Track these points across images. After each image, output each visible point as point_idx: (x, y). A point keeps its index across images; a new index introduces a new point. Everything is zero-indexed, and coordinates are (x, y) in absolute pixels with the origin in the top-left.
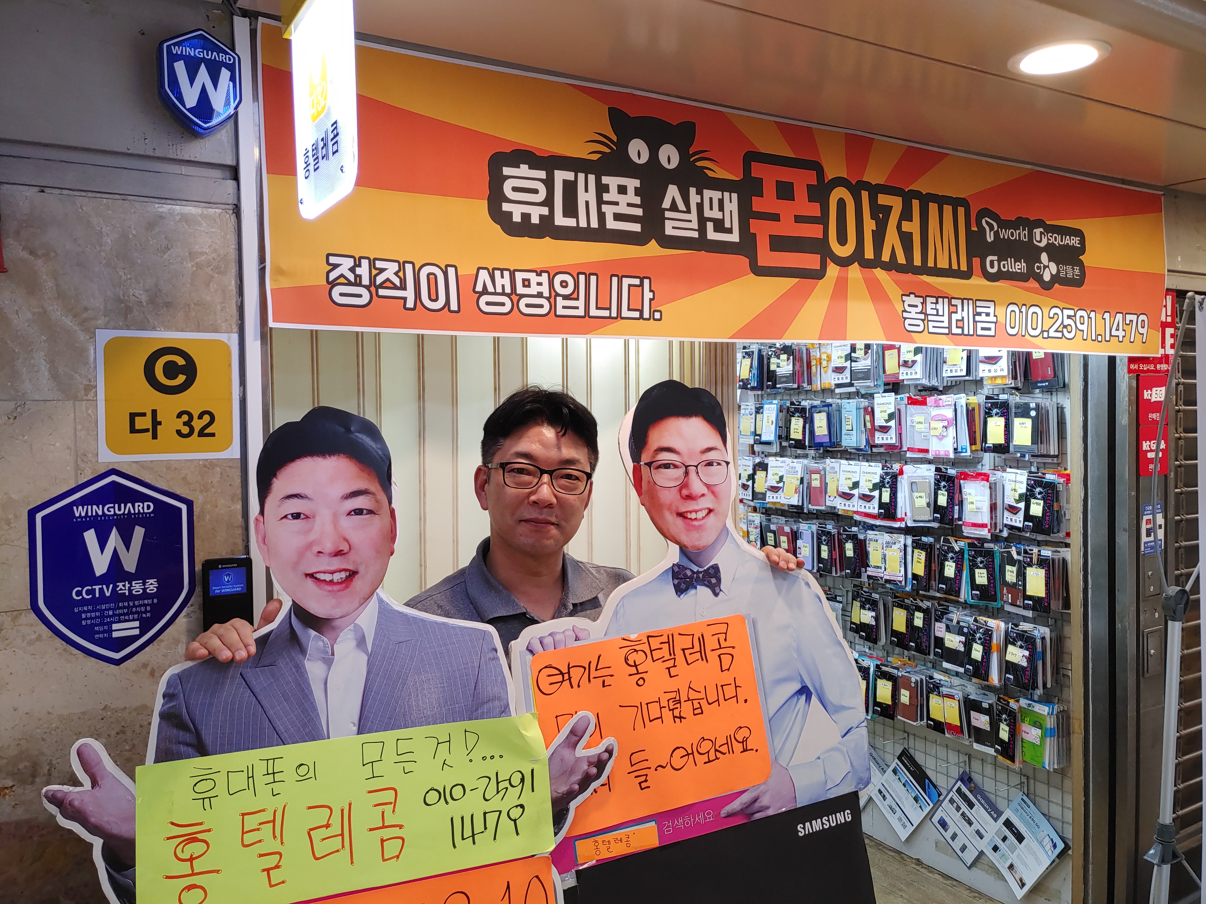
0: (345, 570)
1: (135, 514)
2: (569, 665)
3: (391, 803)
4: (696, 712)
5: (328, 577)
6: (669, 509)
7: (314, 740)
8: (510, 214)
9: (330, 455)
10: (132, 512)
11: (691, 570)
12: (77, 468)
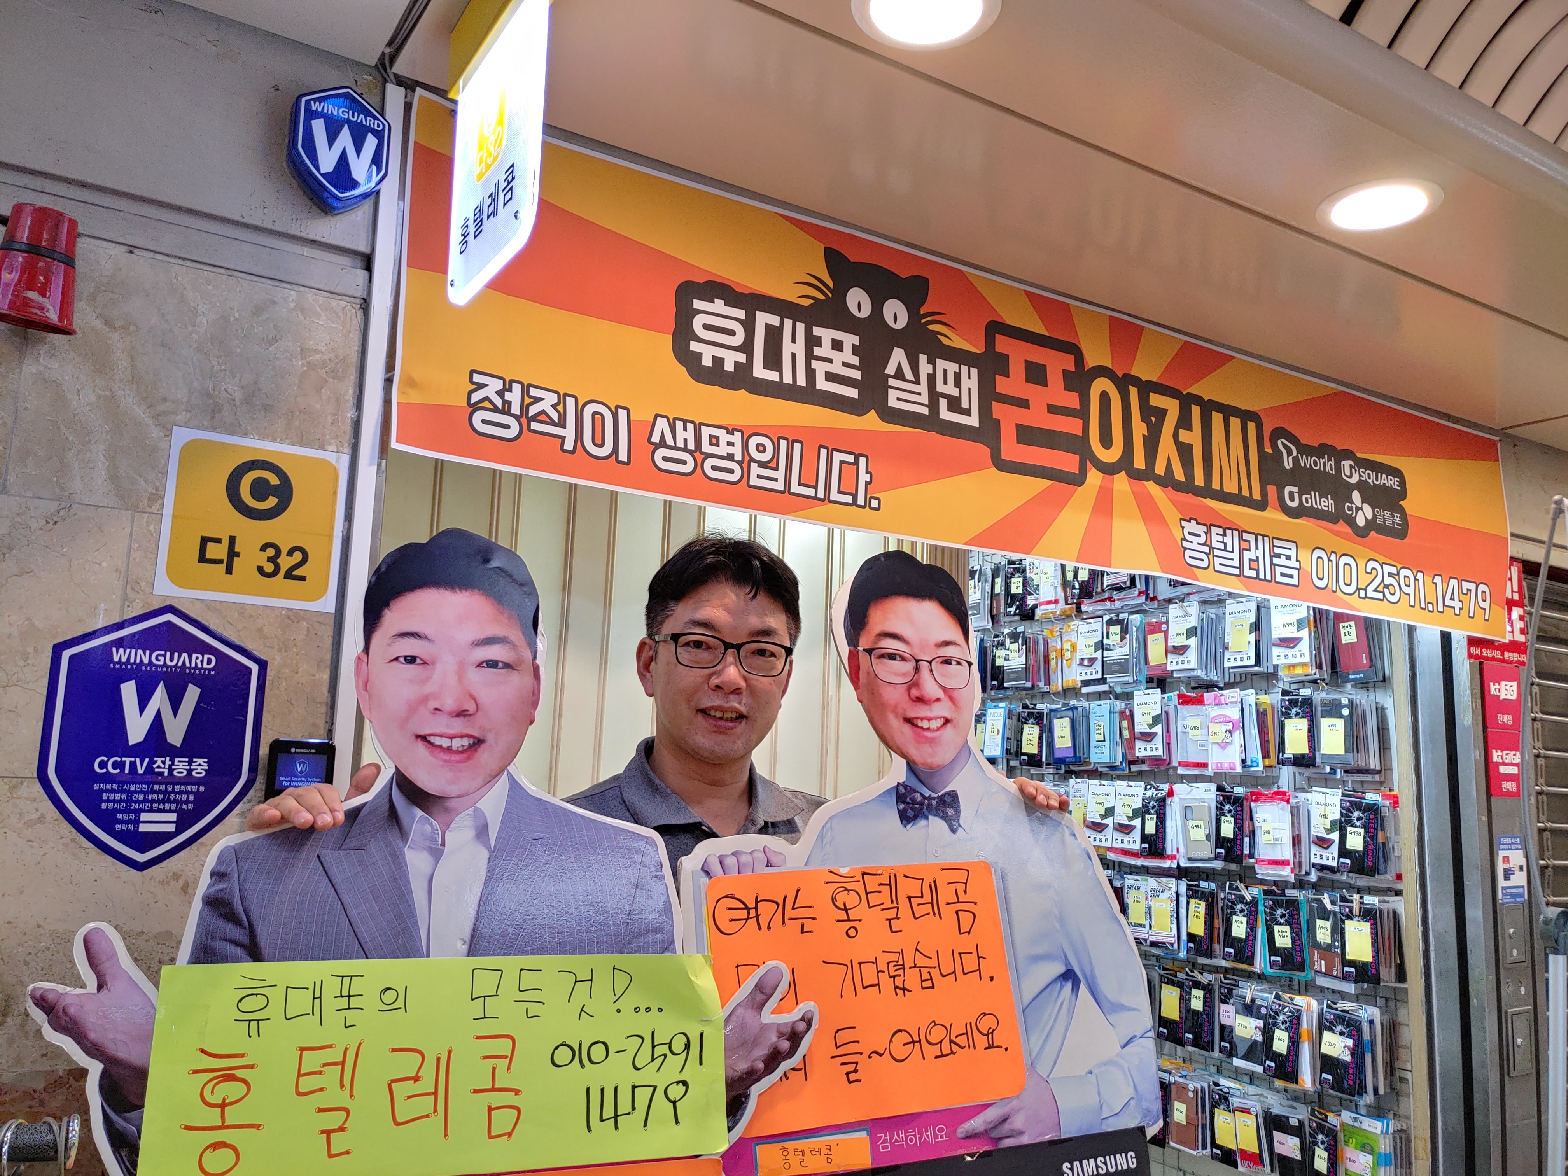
0: (469, 736)
1: (190, 668)
2: (757, 897)
3: (506, 1057)
4: (925, 984)
5: (445, 743)
6: (894, 711)
7: (408, 957)
8: (700, 355)
9: (460, 589)
10: (188, 665)
11: (922, 795)
12: (125, 597)
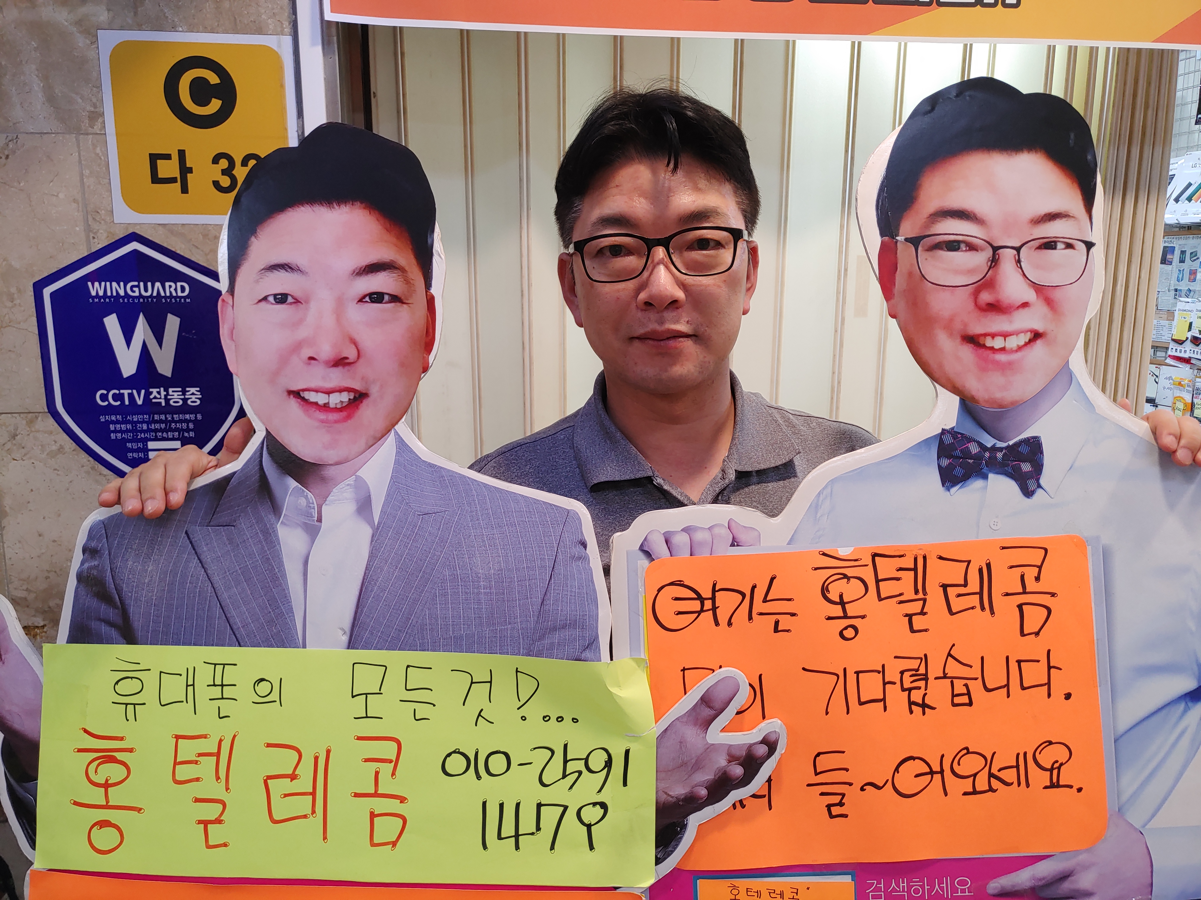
0: (349, 390)
1: (165, 297)
5: (321, 399)
10: (163, 294)
